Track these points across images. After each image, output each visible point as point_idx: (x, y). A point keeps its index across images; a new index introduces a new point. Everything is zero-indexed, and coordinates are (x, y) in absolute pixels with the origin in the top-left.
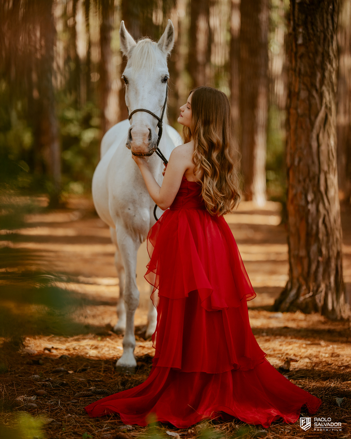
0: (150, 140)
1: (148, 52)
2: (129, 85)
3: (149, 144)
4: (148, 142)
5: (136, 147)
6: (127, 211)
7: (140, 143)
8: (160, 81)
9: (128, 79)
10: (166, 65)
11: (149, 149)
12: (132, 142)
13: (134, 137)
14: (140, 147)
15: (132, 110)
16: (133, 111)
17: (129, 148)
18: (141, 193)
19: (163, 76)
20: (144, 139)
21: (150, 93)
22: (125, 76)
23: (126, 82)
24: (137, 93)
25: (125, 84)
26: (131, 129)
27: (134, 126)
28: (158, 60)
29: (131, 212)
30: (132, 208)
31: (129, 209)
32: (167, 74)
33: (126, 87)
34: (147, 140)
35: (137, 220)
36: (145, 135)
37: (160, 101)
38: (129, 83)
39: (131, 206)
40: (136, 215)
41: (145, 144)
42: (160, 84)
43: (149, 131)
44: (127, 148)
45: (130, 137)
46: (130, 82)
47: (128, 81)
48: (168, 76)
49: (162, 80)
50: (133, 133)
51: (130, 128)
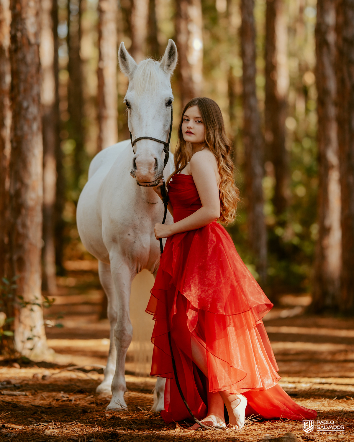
0: (156, 168)
1: (151, 74)
2: (132, 110)
3: (155, 173)
4: (154, 171)
5: (141, 176)
6: (126, 236)
7: (145, 172)
8: (164, 105)
9: (130, 104)
10: (170, 87)
11: (155, 178)
12: (137, 171)
13: (139, 167)
14: (145, 176)
15: (135, 137)
16: (137, 138)
17: (134, 176)
18: (142, 218)
19: (166, 100)
20: (150, 169)
21: (154, 119)
22: (127, 100)
23: (128, 106)
24: (140, 118)
25: (128, 109)
26: (135, 159)
27: (139, 155)
28: (162, 83)
29: (131, 238)
30: (132, 234)
31: (129, 235)
32: (171, 97)
33: (129, 111)
34: (153, 168)
35: (137, 247)
36: (150, 164)
37: (165, 125)
38: (131, 108)
39: (131, 232)
40: (136, 242)
41: (151, 173)
42: (164, 108)
43: (154, 160)
44: (132, 177)
45: (135, 166)
46: (133, 107)
47: (130, 106)
48: (172, 99)
49: (166, 104)
50: (138, 162)
51: (135, 157)
